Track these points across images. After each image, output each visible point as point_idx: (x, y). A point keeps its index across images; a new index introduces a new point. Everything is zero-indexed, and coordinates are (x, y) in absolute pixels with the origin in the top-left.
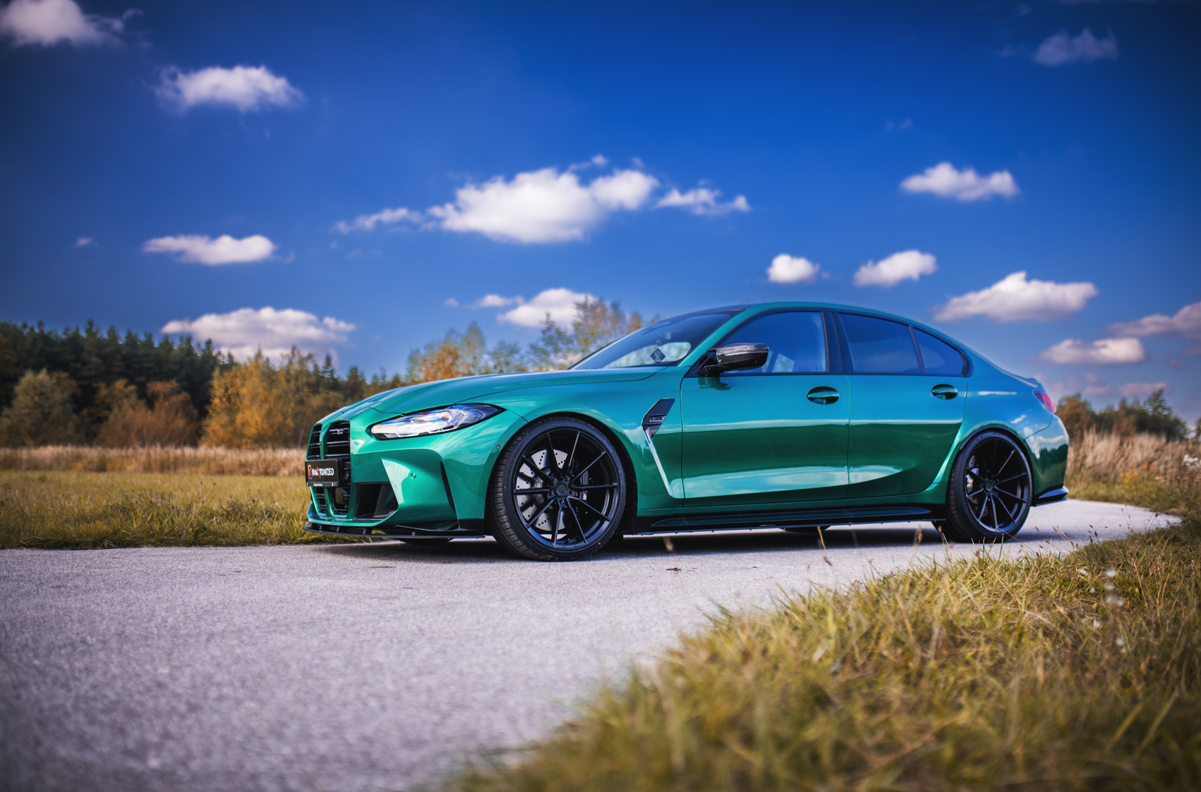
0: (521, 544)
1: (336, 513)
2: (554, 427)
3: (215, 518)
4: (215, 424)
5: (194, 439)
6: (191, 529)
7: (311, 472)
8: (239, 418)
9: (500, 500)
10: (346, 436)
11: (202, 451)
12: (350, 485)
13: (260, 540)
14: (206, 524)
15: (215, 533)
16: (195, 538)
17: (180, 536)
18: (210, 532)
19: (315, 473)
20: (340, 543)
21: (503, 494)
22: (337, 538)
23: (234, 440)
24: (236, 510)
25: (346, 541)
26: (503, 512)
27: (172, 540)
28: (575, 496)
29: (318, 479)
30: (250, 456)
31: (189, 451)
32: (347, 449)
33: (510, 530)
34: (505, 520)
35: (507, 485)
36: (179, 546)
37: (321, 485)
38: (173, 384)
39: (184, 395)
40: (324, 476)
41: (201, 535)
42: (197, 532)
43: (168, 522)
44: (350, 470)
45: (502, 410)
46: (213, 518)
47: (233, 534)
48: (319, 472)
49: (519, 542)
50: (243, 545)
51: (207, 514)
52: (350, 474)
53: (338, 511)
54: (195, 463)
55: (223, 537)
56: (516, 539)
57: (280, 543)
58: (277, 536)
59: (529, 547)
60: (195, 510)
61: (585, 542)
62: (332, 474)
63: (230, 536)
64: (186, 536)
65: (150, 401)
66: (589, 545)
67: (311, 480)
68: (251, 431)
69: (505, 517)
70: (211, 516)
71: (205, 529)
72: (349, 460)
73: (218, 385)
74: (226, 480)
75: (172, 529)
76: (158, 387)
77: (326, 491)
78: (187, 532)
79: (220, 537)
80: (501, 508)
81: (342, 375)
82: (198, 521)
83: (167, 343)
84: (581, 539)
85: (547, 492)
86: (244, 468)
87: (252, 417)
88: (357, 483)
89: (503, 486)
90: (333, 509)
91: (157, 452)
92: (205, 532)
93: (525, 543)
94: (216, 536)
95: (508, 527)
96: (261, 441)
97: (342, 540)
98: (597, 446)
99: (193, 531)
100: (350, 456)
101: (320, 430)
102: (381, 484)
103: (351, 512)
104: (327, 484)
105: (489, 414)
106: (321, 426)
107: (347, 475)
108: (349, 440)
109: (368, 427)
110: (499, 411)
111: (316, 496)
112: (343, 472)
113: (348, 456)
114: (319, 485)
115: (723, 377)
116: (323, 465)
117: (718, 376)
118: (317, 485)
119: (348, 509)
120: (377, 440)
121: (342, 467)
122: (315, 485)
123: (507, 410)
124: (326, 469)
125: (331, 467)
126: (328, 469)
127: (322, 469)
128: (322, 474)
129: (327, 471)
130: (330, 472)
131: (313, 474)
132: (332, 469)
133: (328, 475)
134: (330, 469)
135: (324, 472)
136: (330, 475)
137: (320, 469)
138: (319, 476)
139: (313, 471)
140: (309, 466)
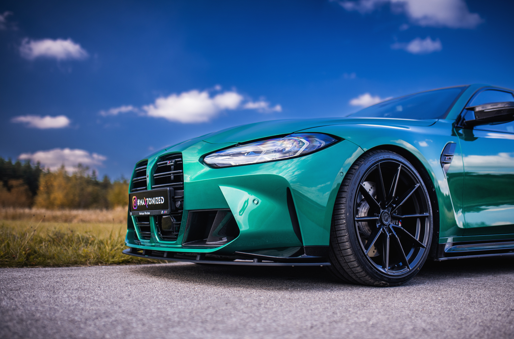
0: (361, 270)
1: (161, 239)
2: (382, 158)
3: (44, 243)
4: (40, 198)
5: (30, 205)
6: (24, 252)
7: (136, 202)
8: (52, 196)
9: (343, 227)
10: (179, 166)
11: (34, 210)
12: (182, 213)
13: (81, 261)
14: (37, 248)
15: (44, 256)
16: (27, 260)
17: (14, 258)
18: (40, 255)
19: (140, 202)
20: (144, 264)
21: (347, 222)
22: (141, 260)
23: (50, 206)
24: (60, 238)
25: (149, 262)
26: (345, 238)
27: (7, 261)
28: (396, 225)
29: (142, 208)
30: (58, 213)
31: (27, 211)
32: (180, 178)
33: (351, 257)
34: (348, 247)
35: (350, 213)
36: (12, 267)
37: (149, 213)
38: (21, 181)
39: (26, 187)
40: (152, 205)
41: (32, 257)
42: (29, 255)
43: (5, 246)
44: (183, 197)
45: (339, 139)
46: (42, 243)
47: (58, 256)
48: (146, 202)
49: (358, 268)
50: (67, 266)
51: (37, 240)
52: (182, 201)
53: (164, 238)
54: (30, 216)
55: (51, 258)
56: (356, 265)
57: (96, 264)
58: (94, 258)
59: (368, 273)
60: (28, 237)
61: (408, 268)
62: (162, 203)
63: (56, 258)
64: (19, 258)
65: (9, 188)
66: (412, 270)
67: (136, 210)
68: (58, 202)
69: (347, 243)
70: (41, 242)
71: (35, 252)
72: (182, 188)
73: (42, 182)
74: (47, 224)
75: (8, 252)
76: (14, 182)
77: (152, 220)
78: (21, 254)
79: (48, 259)
80: (343, 234)
81: (100, 179)
82: (30, 246)
83: (18, 164)
84: (405, 264)
86: (55, 219)
87: (58, 195)
88: (189, 210)
89: (345, 214)
90: (158, 235)
91: (11, 211)
92: (36, 255)
93: (364, 269)
94: (45, 258)
95: (350, 253)
96: (62, 206)
97: (146, 261)
98: (413, 178)
99: (25, 254)
100: (183, 184)
101: (146, 164)
102: (217, 211)
103: (180, 238)
104: (156, 212)
105: (327, 143)
106: (147, 161)
107: (179, 203)
108: (182, 169)
109: (201, 157)
110: (337, 141)
111: (138, 225)
112: (174, 200)
113: (181, 184)
114: (146, 213)
115: (475, 131)
116: (152, 195)
117: (472, 129)
118: (143, 214)
119: (177, 235)
120: (211, 169)
121: (173, 196)
122: (140, 214)
123: (345, 139)
124: (154, 199)
125: (160, 197)
126: (157, 198)
127: (150, 199)
128: (150, 204)
129: (156, 200)
130: (159, 200)
131: (138, 204)
132: (162, 198)
133: (157, 203)
134: (159, 198)
135: (152, 201)
136: (160, 203)
137: (147, 199)
138: (145, 205)
139: (138, 201)
140: (134, 197)
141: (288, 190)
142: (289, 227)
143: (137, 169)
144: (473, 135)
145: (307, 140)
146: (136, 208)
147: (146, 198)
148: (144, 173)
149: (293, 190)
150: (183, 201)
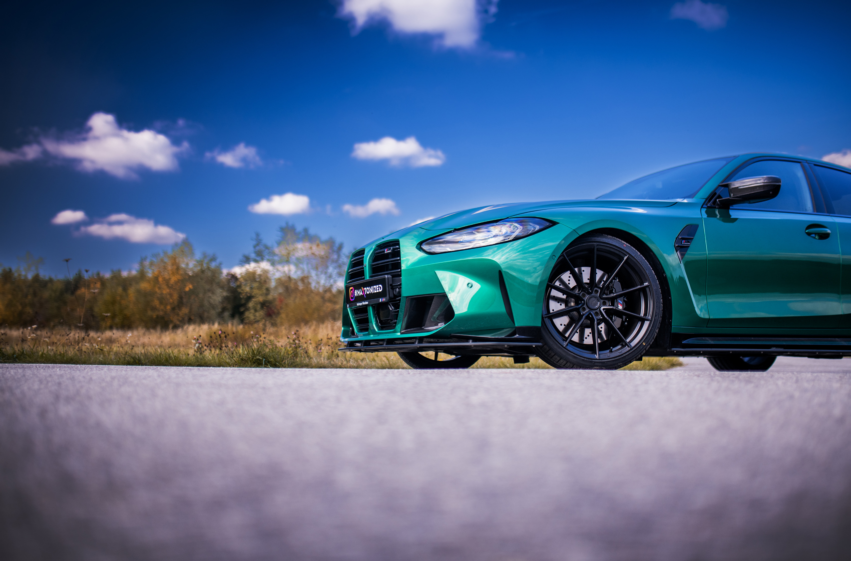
1: (380, 329)
7: (353, 293)
10: (397, 253)
12: (400, 300)
19: (358, 293)
28: (609, 305)
29: (360, 299)
32: (398, 265)
37: (367, 303)
40: (371, 294)
44: (401, 284)
45: (553, 223)
48: (363, 292)
53: (383, 327)
62: (380, 291)
67: (353, 302)
72: (400, 275)
77: (371, 310)
85: (579, 308)
88: (407, 297)
90: (377, 326)
100: (401, 271)
101: (364, 254)
102: (434, 296)
103: (398, 327)
104: (374, 301)
105: (542, 227)
106: (364, 250)
107: (398, 290)
108: (400, 256)
109: (417, 244)
110: (551, 224)
111: (355, 318)
112: (393, 288)
113: (399, 272)
114: (364, 303)
115: (732, 210)
116: (370, 284)
117: (729, 209)
118: (361, 304)
119: (396, 323)
120: (427, 255)
121: (391, 283)
122: (358, 304)
123: (559, 223)
124: (372, 287)
125: (378, 284)
126: (375, 287)
127: (368, 288)
128: (368, 293)
129: (374, 288)
130: (377, 289)
131: (356, 294)
132: (380, 286)
133: (375, 292)
134: (377, 286)
135: (370, 290)
136: (378, 291)
137: (365, 289)
138: (363, 295)
139: (356, 292)
140: (351, 288)
141: (500, 273)
142: (502, 309)
143: (353, 260)
144: (731, 216)
145: (520, 225)
146: (353, 300)
147: (363, 288)
148: (361, 263)
149: (505, 272)
150: (401, 288)
